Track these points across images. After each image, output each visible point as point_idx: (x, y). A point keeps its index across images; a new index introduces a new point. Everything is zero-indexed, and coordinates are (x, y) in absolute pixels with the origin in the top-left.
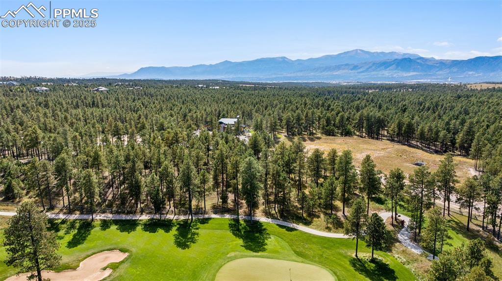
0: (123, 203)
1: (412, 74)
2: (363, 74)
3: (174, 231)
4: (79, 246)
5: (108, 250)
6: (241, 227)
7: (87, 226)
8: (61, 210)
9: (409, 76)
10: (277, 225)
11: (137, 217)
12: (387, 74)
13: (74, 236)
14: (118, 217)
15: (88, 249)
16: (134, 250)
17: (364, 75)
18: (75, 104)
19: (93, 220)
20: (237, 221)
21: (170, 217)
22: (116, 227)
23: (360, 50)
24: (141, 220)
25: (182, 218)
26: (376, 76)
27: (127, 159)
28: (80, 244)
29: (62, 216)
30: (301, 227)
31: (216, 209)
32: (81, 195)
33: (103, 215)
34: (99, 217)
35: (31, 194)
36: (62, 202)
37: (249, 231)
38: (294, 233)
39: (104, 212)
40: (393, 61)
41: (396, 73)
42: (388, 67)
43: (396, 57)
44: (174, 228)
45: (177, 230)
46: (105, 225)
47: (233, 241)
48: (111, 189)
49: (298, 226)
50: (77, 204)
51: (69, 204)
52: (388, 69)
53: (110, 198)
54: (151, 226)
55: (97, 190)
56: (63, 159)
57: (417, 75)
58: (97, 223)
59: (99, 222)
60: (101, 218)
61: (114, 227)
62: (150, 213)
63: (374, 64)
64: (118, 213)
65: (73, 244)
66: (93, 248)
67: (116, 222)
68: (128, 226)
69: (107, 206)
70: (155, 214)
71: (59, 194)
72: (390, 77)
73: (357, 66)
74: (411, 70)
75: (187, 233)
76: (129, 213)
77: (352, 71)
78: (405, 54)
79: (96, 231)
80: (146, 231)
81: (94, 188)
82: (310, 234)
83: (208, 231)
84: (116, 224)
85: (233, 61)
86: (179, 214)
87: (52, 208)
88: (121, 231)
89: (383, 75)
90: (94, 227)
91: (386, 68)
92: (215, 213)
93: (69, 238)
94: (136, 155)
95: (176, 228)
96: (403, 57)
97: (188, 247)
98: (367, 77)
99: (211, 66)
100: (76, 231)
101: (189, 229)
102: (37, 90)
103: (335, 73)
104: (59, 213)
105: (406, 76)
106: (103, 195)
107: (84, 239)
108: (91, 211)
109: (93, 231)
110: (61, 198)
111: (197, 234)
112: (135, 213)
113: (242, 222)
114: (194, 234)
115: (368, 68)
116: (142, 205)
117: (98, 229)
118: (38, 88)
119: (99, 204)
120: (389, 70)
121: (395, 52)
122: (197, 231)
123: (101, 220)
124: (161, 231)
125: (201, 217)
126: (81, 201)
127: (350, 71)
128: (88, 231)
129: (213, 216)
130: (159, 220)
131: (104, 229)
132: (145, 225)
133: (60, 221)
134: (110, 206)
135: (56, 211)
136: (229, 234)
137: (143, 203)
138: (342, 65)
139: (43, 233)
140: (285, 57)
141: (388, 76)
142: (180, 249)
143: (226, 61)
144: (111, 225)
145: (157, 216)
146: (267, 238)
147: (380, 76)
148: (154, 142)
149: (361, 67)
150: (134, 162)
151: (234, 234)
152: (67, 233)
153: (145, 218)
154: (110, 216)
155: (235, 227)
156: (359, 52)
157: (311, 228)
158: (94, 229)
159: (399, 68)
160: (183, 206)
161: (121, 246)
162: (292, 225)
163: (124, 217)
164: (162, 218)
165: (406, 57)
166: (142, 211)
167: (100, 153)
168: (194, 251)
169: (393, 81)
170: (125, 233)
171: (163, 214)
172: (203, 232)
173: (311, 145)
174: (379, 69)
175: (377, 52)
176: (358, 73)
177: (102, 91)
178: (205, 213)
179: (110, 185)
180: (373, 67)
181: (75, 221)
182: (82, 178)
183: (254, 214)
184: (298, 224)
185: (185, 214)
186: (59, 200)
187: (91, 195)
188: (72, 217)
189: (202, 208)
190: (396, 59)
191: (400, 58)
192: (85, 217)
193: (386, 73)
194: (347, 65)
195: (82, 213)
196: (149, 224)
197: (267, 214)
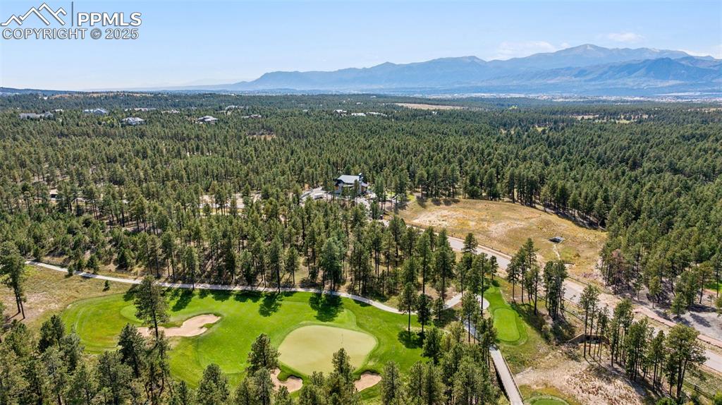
0: (220, 275)
1: (672, 82)
2: (593, 83)
3: (261, 301)
4: (182, 310)
5: (205, 314)
6: (320, 301)
7: (188, 294)
8: (167, 279)
9: (666, 87)
10: (355, 300)
11: (232, 288)
12: (632, 84)
13: (178, 302)
14: (214, 288)
15: (189, 313)
16: (225, 315)
17: (594, 85)
18: (176, 151)
19: (193, 289)
20: (319, 295)
21: (261, 289)
22: (212, 296)
23: (591, 46)
24: (234, 291)
25: (271, 290)
26: (612, 87)
27: (224, 236)
28: (182, 308)
29: (167, 285)
30: (376, 304)
31: (304, 284)
32: (184, 266)
33: (202, 285)
34: (199, 287)
35: (140, 263)
36: (167, 273)
37: (327, 305)
38: (366, 308)
39: (203, 282)
40: (642, 63)
41: (645, 81)
42: (635, 71)
43: (647, 56)
44: (262, 299)
45: (264, 301)
46: (203, 293)
47: (310, 312)
48: (210, 261)
49: (373, 302)
50: (180, 274)
51: (173, 274)
52: (633, 75)
53: (209, 270)
54: (243, 296)
55: (197, 263)
56: (169, 235)
57: (679, 85)
58: (196, 292)
59: (198, 291)
60: (200, 287)
61: (210, 296)
62: (243, 285)
63: (611, 67)
64: (215, 283)
65: (177, 308)
66: (193, 312)
67: (212, 292)
68: (222, 295)
69: (206, 277)
70: (248, 285)
71: (164, 264)
72: (635, 88)
73: (586, 71)
74: (671, 77)
75: (272, 303)
76: (225, 284)
77: (578, 79)
78: (662, 52)
79: (195, 299)
80: (237, 300)
81: (195, 261)
82: (380, 310)
83: (290, 302)
84: (212, 294)
85: (397, 63)
86: (269, 287)
87: (159, 277)
88: (216, 300)
89: (625, 84)
90: (194, 295)
91: (630, 74)
92: (302, 287)
93: (173, 303)
94: (233, 232)
95: (263, 299)
96: (659, 57)
97: (269, 315)
98: (599, 87)
99: (365, 70)
100: (179, 298)
101: (274, 301)
102: (129, 122)
103: (549, 82)
104: (165, 282)
105: (662, 87)
106: (202, 267)
107: (186, 305)
108: (192, 282)
109: (193, 299)
110: (166, 268)
111: (280, 305)
112: (229, 284)
113: (323, 297)
114: (278, 305)
115: (602, 74)
116: (237, 278)
117: (197, 296)
118: (130, 119)
119: (200, 276)
120: (635, 77)
121: (647, 49)
122: (280, 302)
123: (200, 289)
124: (250, 301)
125: (288, 290)
126: (184, 270)
127: (573, 79)
128: (190, 298)
129: (300, 290)
130: (250, 291)
131: (202, 298)
132: (237, 295)
133: (166, 289)
134: (208, 277)
135: (162, 280)
136: (308, 306)
137: (237, 275)
138: (562, 69)
139: (159, 298)
140: (474, 57)
141: (633, 86)
142: (262, 316)
143: (387, 63)
144: (208, 294)
145: (249, 288)
146: (340, 312)
147: (620, 86)
148: (253, 216)
149: (592, 72)
150: (230, 238)
151: (312, 306)
152: (172, 299)
153: (238, 289)
154: (207, 286)
155: (314, 301)
156: (589, 48)
157: (385, 305)
158: (194, 297)
159: (652, 73)
160: (274, 279)
161: (215, 311)
162: (367, 301)
163: (220, 287)
164: (254, 290)
165: (664, 56)
166: (237, 283)
167: (200, 228)
168: (274, 318)
169: (635, 96)
170: (219, 302)
171: (255, 286)
172: (286, 303)
173: (444, 210)
174: (617, 76)
175: (617, 49)
176: (585, 81)
177: (209, 122)
178: (293, 286)
179: (209, 257)
180: (611, 72)
181: (178, 290)
182: (185, 253)
183: (338, 289)
184: (374, 301)
185: (274, 286)
186: (164, 270)
187: (192, 267)
188: (177, 286)
189: (291, 282)
190: (648, 60)
191: (653, 57)
192: (186, 286)
193: (630, 82)
194: (568, 69)
195: (184, 283)
196: (241, 295)
197: (351, 290)
